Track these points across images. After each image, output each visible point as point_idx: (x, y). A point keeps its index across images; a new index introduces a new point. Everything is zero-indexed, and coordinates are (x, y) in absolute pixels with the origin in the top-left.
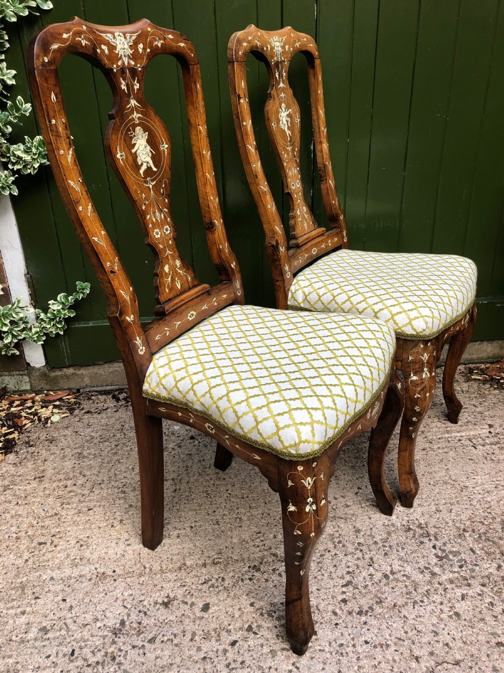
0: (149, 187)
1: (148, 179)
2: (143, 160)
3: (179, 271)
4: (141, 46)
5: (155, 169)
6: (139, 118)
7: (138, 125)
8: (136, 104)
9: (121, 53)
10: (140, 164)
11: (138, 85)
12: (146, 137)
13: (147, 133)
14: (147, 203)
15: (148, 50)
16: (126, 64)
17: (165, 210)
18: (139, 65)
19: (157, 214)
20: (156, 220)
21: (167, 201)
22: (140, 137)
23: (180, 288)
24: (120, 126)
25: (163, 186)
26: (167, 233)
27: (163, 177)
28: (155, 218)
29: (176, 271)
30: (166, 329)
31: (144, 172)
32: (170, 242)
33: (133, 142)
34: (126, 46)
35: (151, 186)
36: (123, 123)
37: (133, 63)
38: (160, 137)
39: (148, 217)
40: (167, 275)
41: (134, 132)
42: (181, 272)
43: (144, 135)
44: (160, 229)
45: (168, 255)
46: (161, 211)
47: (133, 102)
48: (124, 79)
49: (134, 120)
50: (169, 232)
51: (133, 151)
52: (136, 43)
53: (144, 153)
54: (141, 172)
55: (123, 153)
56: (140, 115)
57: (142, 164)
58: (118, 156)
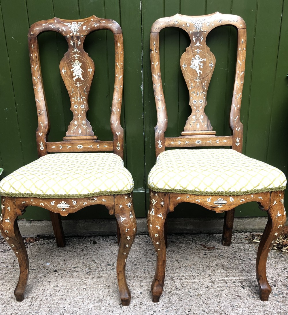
0: (77, 86)
1: (77, 83)
2: (77, 74)
3: (83, 126)
4: (85, 27)
5: (82, 79)
6: (78, 57)
7: (77, 59)
8: (78, 51)
9: (73, 30)
10: (74, 76)
11: (80, 43)
12: (81, 65)
13: (81, 63)
14: (74, 92)
15: (89, 28)
16: (75, 34)
17: (84, 98)
18: (82, 35)
19: (79, 98)
20: (77, 101)
21: (86, 94)
22: (77, 65)
23: (80, 133)
24: (67, 59)
25: (86, 87)
26: (82, 108)
27: (86, 83)
28: (77, 100)
29: (81, 125)
30: (60, 146)
31: (75, 80)
32: (83, 112)
33: (72, 66)
34: (77, 27)
35: (78, 86)
36: (68, 58)
37: (79, 34)
38: (89, 65)
39: (73, 98)
40: (75, 125)
41: (74, 62)
42: (84, 127)
43: (79, 64)
44: (78, 105)
45: (79, 117)
46: (81, 97)
47: (76, 50)
48: (73, 41)
49: (75, 57)
50: (83, 107)
51: (72, 70)
52: (83, 26)
53: (78, 71)
54: (74, 79)
55: (66, 70)
56: (79, 56)
57: (75, 76)
58: (63, 71)
